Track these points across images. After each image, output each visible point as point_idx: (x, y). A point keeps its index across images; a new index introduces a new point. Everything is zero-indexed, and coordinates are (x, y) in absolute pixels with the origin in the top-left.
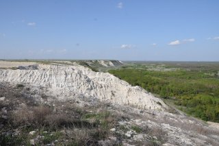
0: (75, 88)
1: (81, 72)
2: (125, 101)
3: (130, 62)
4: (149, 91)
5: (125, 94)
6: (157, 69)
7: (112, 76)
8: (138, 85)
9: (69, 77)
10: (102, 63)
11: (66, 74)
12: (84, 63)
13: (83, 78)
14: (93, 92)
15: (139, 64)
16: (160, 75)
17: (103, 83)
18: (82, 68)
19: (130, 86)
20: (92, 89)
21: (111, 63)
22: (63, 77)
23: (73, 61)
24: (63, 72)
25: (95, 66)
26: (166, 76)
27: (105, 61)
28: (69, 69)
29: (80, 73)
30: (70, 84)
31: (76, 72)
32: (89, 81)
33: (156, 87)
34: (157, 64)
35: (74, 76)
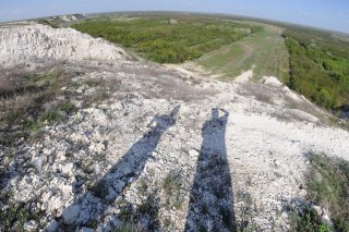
0: (30, 49)
1: (39, 31)
2: (86, 55)
3: (93, 15)
4: (111, 41)
5: (87, 47)
6: (121, 19)
7: (74, 31)
8: (100, 36)
9: (23, 38)
10: (65, 18)
11: (20, 36)
12: (43, 21)
13: (40, 37)
14: (51, 51)
15: (103, 15)
16: (122, 24)
17: (63, 39)
18: (40, 27)
19: (92, 39)
20: (50, 47)
21: (74, 18)
22: (16, 40)
23: (29, 21)
24: (16, 35)
25: (55, 23)
26: (128, 24)
27: (68, 16)
28: (24, 30)
29: (37, 33)
30: (24, 47)
31: (33, 31)
32: (47, 39)
33: (119, 37)
34: (120, 14)
35: (29, 37)
